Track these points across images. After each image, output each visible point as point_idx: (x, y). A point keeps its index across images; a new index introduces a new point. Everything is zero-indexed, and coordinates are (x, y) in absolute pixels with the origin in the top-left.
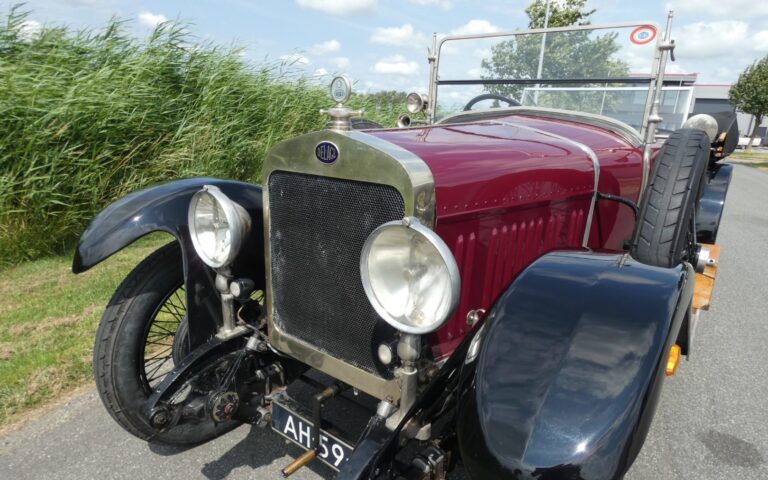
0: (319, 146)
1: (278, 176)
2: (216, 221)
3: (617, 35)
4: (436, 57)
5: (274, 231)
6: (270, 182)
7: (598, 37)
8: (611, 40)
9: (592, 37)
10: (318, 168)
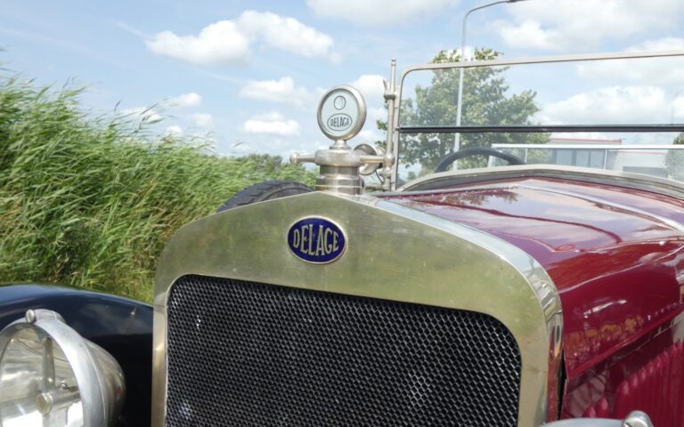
0: (298, 226)
1: (190, 288)
2: (49, 387)
3: (535, 94)
4: (397, 93)
5: (174, 404)
6: (171, 298)
7: (514, 96)
8: (529, 99)
9: (508, 95)
10: (294, 272)
